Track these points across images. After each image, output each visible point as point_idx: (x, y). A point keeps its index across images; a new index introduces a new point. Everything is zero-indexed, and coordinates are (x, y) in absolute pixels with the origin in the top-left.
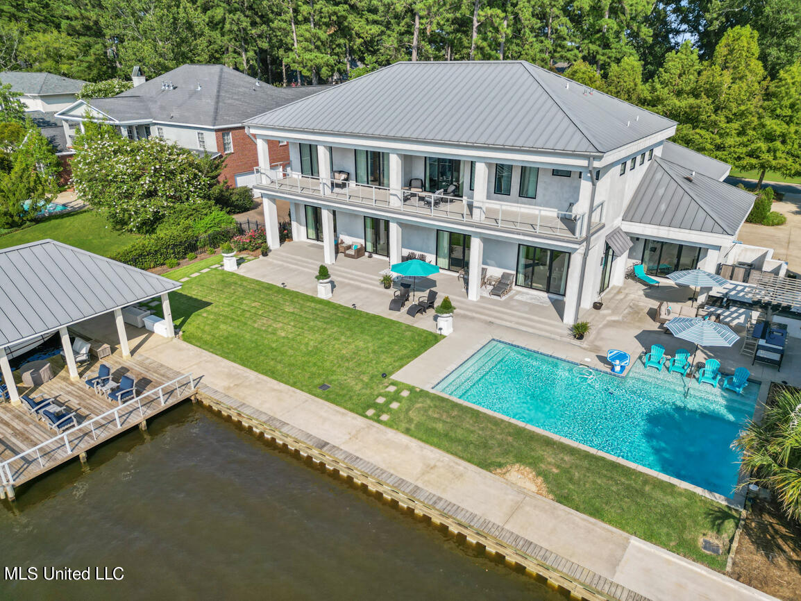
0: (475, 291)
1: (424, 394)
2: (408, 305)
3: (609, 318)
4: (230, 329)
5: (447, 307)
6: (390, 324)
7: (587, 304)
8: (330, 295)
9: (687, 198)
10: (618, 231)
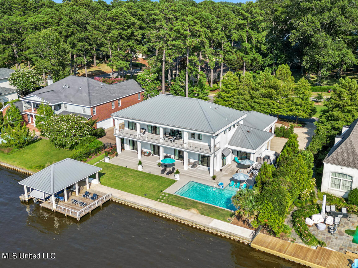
0: (187, 167)
1: (171, 195)
2: (166, 172)
3: (224, 174)
4: (114, 181)
5: (178, 172)
6: (162, 178)
7: (218, 170)
8: (142, 169)
9: (246, 138)
10: (226, 148)
